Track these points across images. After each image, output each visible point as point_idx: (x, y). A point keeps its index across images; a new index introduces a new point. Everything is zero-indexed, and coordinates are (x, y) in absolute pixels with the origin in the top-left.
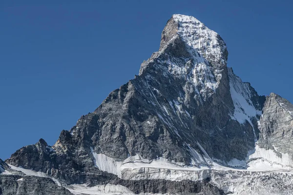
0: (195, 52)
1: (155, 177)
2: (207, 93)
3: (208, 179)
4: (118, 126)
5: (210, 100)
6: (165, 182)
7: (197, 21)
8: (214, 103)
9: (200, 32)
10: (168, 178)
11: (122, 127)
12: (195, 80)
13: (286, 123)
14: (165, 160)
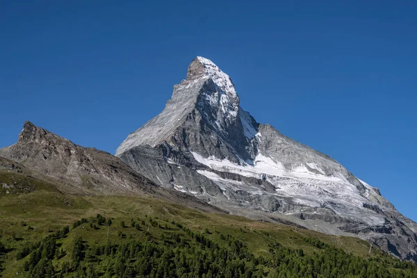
0: (219, 88)
1: (233, 172)
2: (231, 118)
3: (264, 179)
4: (199, 138)
5: (233, 123)
6: (239, 176)
7: (215, 65)
8: (235, 125)
9: (218, 73)
10: (240, 174)
11: (201, 138)
12: (223, 109)
13: (278, 144)
14: (228, 161)
